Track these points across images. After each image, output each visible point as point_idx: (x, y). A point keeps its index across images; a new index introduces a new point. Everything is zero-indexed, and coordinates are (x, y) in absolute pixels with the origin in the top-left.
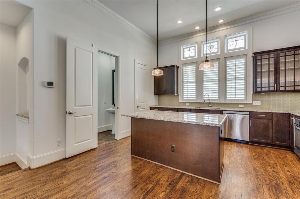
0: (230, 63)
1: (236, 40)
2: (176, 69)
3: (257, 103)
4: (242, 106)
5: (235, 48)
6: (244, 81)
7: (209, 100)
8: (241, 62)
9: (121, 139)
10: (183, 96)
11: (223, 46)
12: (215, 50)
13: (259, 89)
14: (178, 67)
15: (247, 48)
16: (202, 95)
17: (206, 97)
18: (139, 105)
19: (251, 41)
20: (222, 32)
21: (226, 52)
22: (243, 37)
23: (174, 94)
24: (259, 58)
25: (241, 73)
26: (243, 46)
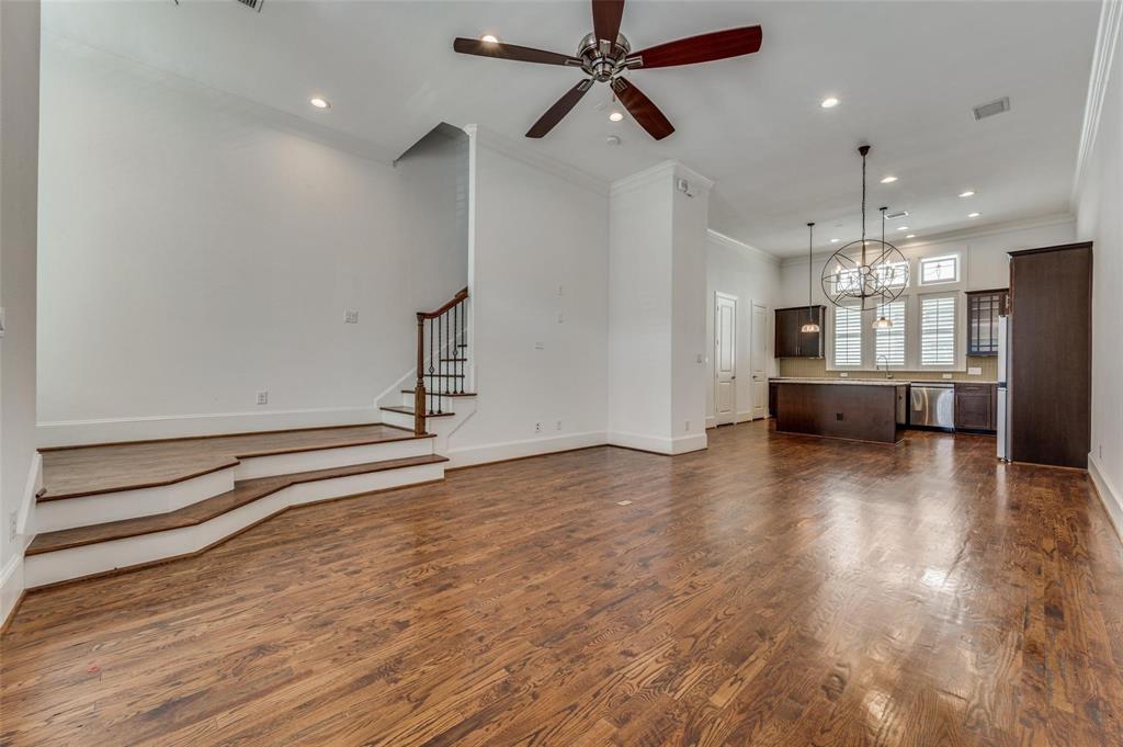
0: (928, 305)
1: (939, 266)
2: (821, 311)
3: (976, 371)
4: (950, 376)
5: (937, 278)
6: (952, 335)
7: (887, 366)
8: (947, 304)
9: (754, 420)
10: (834, 358)
11: (913, 273)
12: (899, 280)
13: (974, 349)
14: (824, 308)
15: (958, 280)
16: (874, 358)
17: (881, 362)
18: (756, 374)
19: (966, 268)
20: (913, 249)
21: (920, 284)
22: (952, 262)
23: (817, 355)
24: (975, 300)
25: (948, 322)
26: (952, 276)
